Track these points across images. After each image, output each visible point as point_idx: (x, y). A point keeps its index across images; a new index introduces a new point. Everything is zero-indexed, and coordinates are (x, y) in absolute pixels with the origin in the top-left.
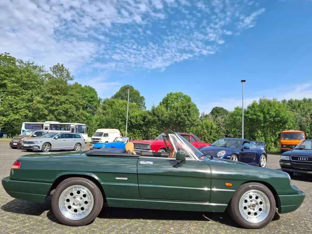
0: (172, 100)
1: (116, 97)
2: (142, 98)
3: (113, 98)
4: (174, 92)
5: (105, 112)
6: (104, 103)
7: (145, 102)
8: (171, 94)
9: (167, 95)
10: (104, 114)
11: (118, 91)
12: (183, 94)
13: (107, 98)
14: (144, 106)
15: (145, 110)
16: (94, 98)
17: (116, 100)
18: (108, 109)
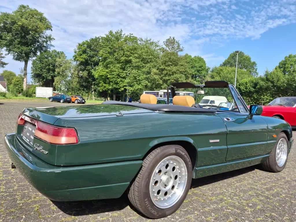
0: (291, 63)
1: (225, 64)
2: (254, 63)
3: (221, 66)
4: (294, 54)
5: (213, 80)
6: (213, 71)
7: (256, 67)
8: (290, 56)
9: (285, 58)
11: (227, 58)
13: (216, 67)
14: (256, 73)
15: (257, 76)
16: (202, 68)
17: (224, 68)
18: (216, 77)
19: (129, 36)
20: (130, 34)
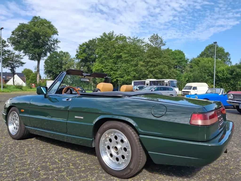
1: (202, 55)
2: (228, 54)
3: (198, 57)
5: (192, 69)
6: (191, 62)
7: (230, 57)
10: (191, 71)
11: (203, 50)
13: (193, 58)
14: (230, 62)
15: (230, 65)
16: (182, 59)
17: (201, 58)
18: (195, 67)
19: (119, 36)
20: (120, 34)
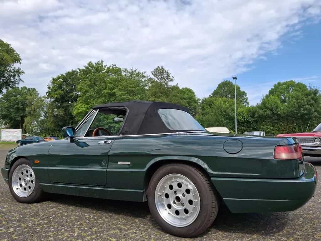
0: (281, 91)
1: (215, 94)
2: (244, 92)
3: (210, 97)
4: (282, 82)
5: (204, 112)
6: (203, 102)
7: (246, 97)
8: (279, 84)
9: (274, 86)
10: (203, 114)
11: (215, 89)
12: (295, 83)
13: (205, 98)
14: (247, 102)
15: (248, 106)
16: (192, 99)
17: (214, 98)
18: (207, 109)
19: (111, 68)
20: (113, 65)
